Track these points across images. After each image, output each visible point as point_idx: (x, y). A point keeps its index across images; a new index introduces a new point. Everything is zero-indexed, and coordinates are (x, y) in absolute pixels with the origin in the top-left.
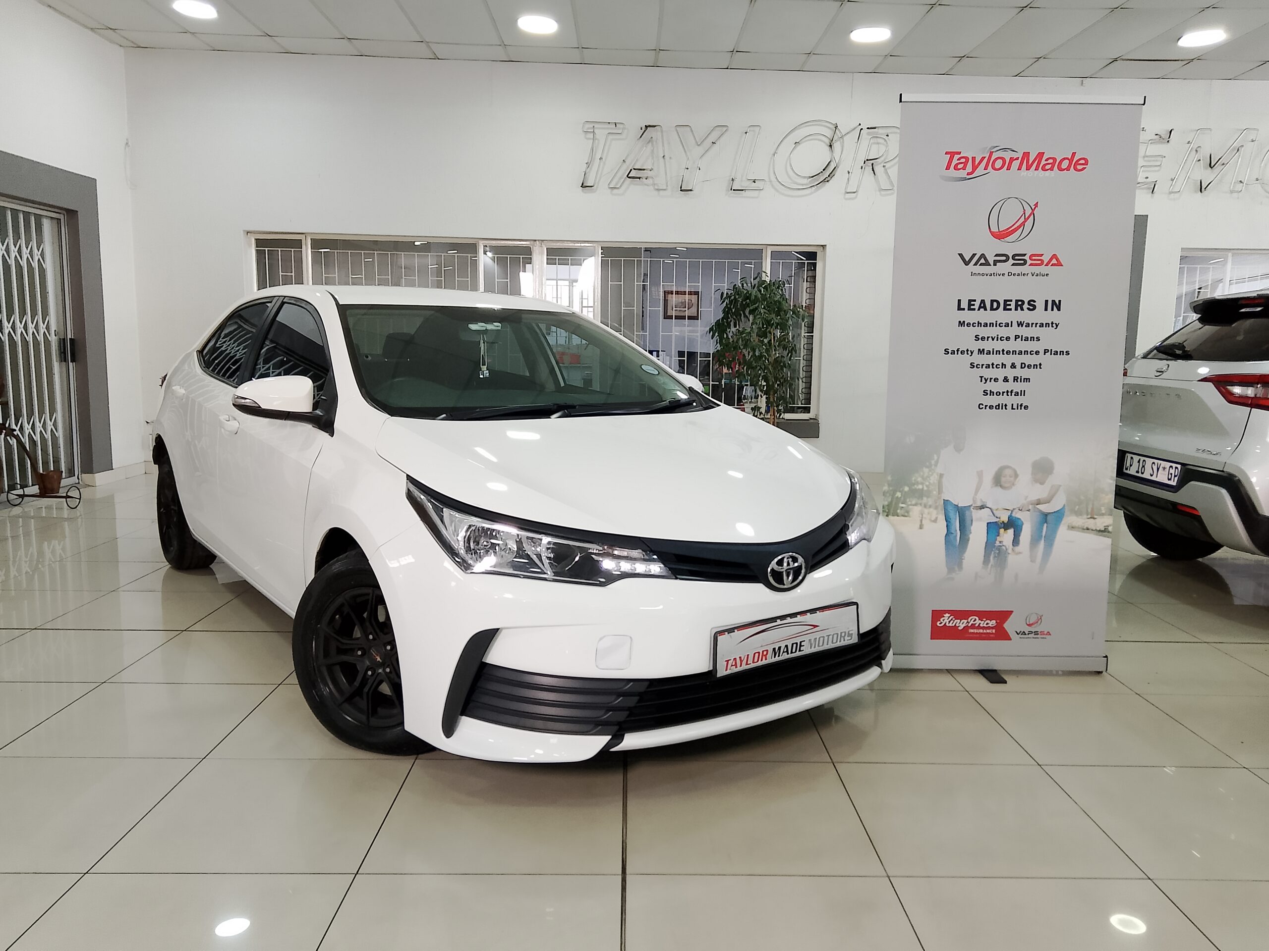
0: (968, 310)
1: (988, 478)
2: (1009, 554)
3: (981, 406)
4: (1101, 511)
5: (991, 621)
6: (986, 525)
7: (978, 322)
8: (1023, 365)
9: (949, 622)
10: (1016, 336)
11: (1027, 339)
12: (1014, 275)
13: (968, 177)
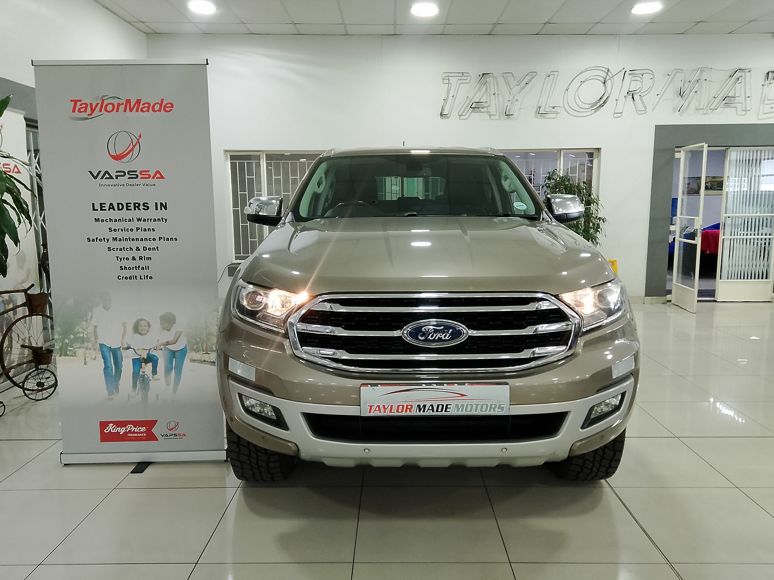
0: (101, 210)
1: (130, 328)
2: (150, 380)
3: (119, 277)
4: (213, 349)
5: (142, 427)
6: (132, 360)
7: (110, 218)
8: (145, 249)
9: (113, 429)
10: (137, 228)
11: (145, 230)
12: (130, 185)
13: (89, 117)
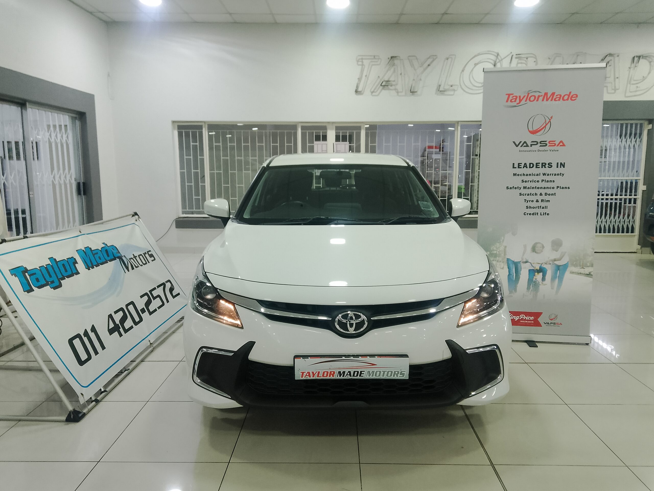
0: (518, 168)
1: (529, 248)
3: (525, 214)
4: (587, 264)
5: (531, 317)
6: (528, 271)
7: (523, 174)
8: (546, 194)
10: (542, 180)
12: (541, 151)
13: (518, 105)
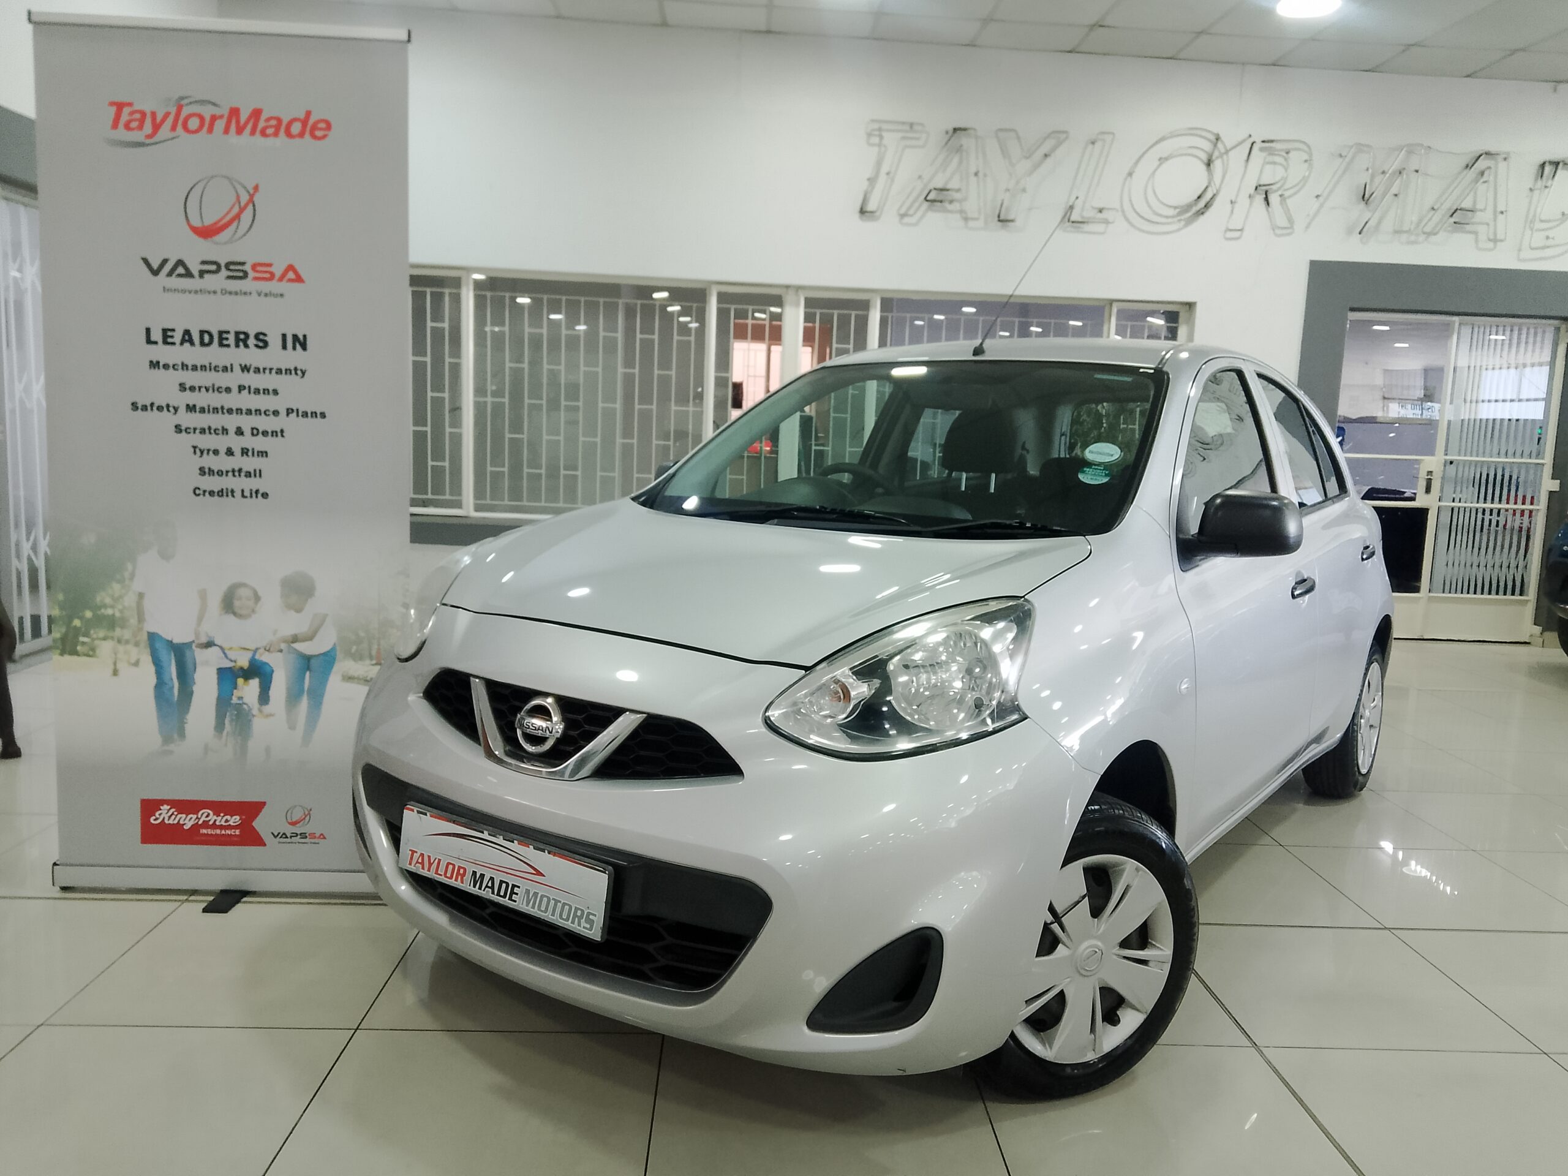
0: (164, 344)
2: (254, 716)
3: (197, 491)
5: (232, 816)
6: (215, 671)
7: (183, 364)
8: (255, 432)
9: (170, 817)
10: (240, 386)
11: (257, 391)
12: (230, 293)
13: (148, 141)
